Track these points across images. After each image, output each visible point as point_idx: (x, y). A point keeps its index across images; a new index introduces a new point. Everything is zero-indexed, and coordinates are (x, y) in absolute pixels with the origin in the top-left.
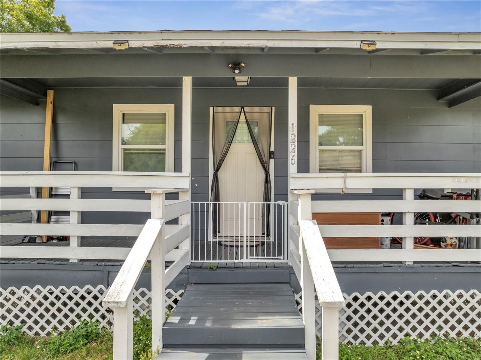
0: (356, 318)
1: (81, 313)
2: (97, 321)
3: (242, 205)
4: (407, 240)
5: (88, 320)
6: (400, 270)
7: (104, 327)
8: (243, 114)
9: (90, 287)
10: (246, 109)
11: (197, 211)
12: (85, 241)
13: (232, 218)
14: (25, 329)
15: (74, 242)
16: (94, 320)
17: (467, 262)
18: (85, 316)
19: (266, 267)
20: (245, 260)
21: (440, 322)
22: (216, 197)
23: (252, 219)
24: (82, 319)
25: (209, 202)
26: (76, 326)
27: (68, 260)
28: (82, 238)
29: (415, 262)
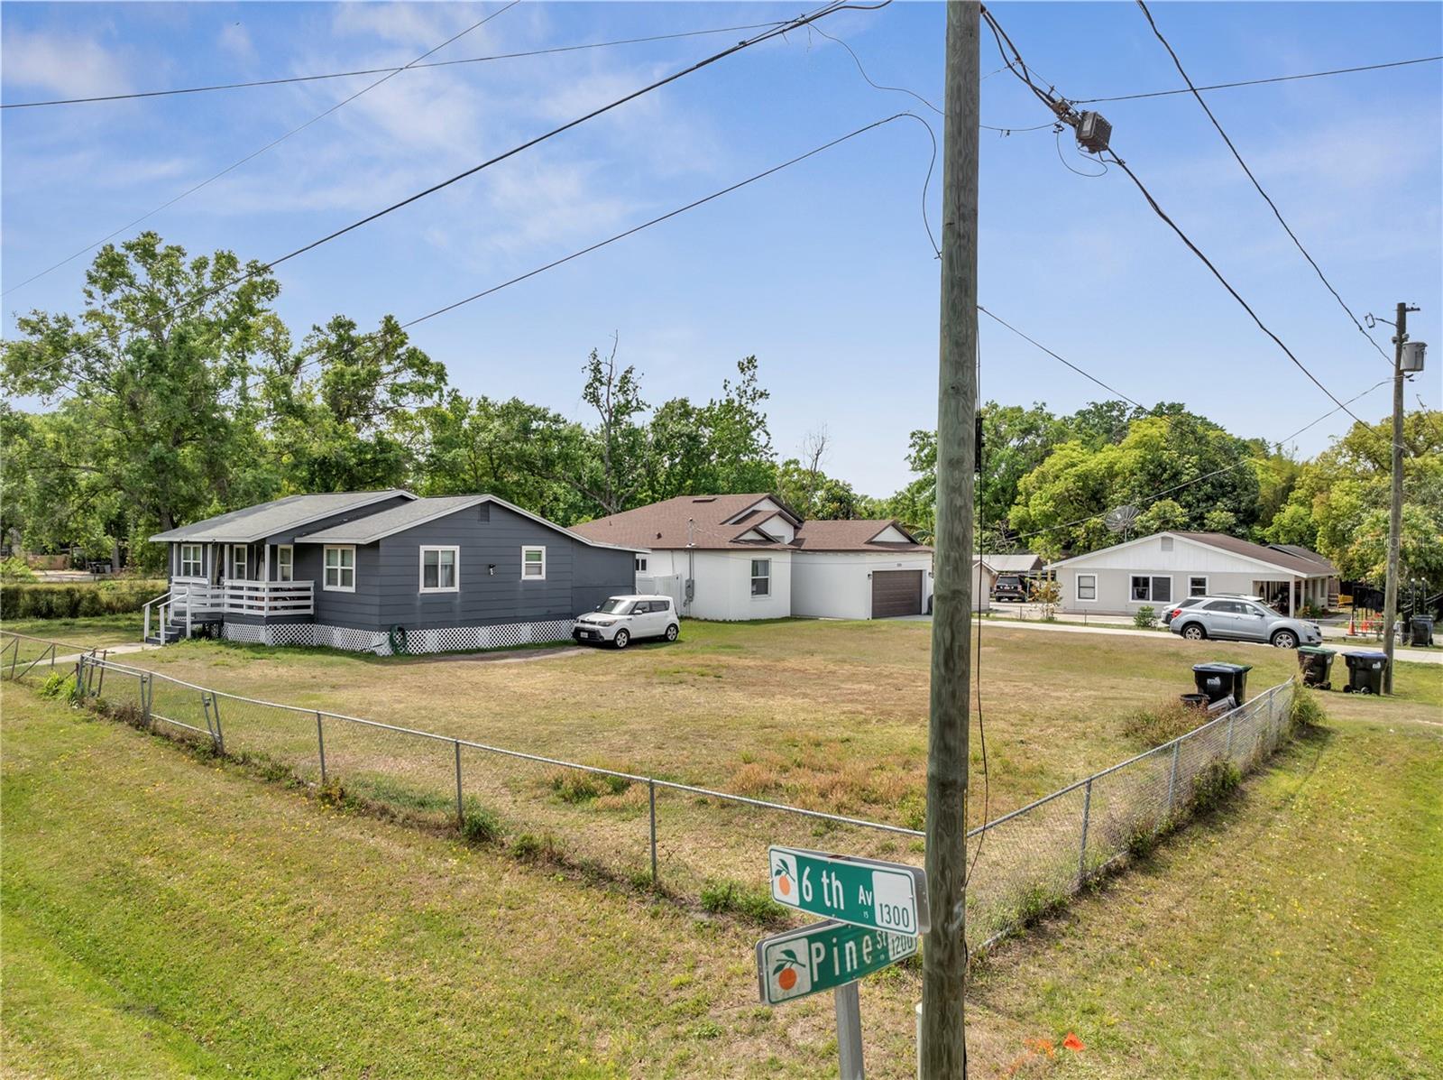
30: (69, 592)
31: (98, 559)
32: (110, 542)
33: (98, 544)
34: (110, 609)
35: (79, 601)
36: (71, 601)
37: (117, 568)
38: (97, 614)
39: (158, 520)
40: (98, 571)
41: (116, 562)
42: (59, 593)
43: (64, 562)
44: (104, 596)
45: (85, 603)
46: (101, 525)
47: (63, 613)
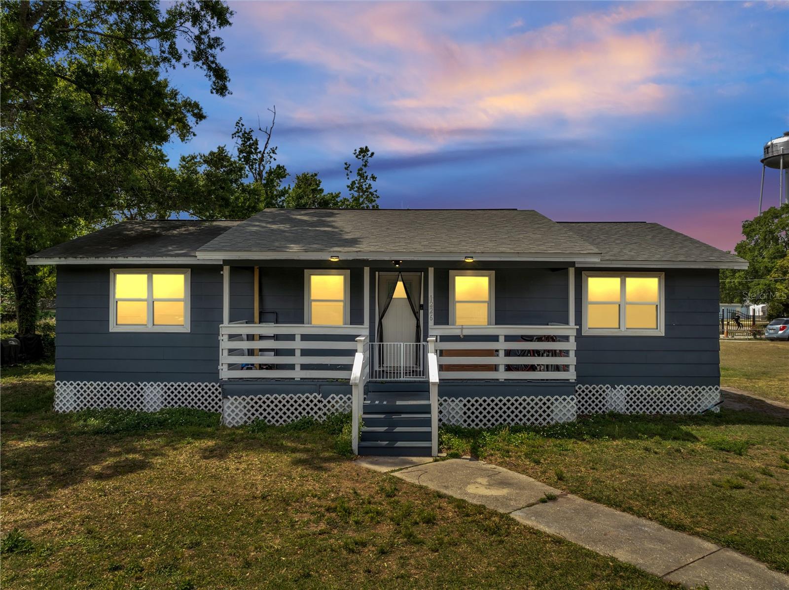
0: (469, 413)
1: (302, 411)
2: (312, 416)
3: (400, 345)
4: (500, 366)
5: (306, 415)
6: (495, 384)
7: (316, 419)
8: (400, 277)
9: (308, 394)
10: (402, 273)
11: (372, 348)
12: (304, 367)
13: (394, 353)
14: (266, 421)
15: (298, 368)
16: (310, 415)
17: (538, 380)
18: (304, 413)
19: (415, 382)
20: (402, 379)
21: (521, 416)
22: (381, 340)
23: (406, 354)
24: (303, 415)
25: (376, 343)
26: (298, 419)
27: (294, 379)
28: (302, 365)
29: (505, 380)
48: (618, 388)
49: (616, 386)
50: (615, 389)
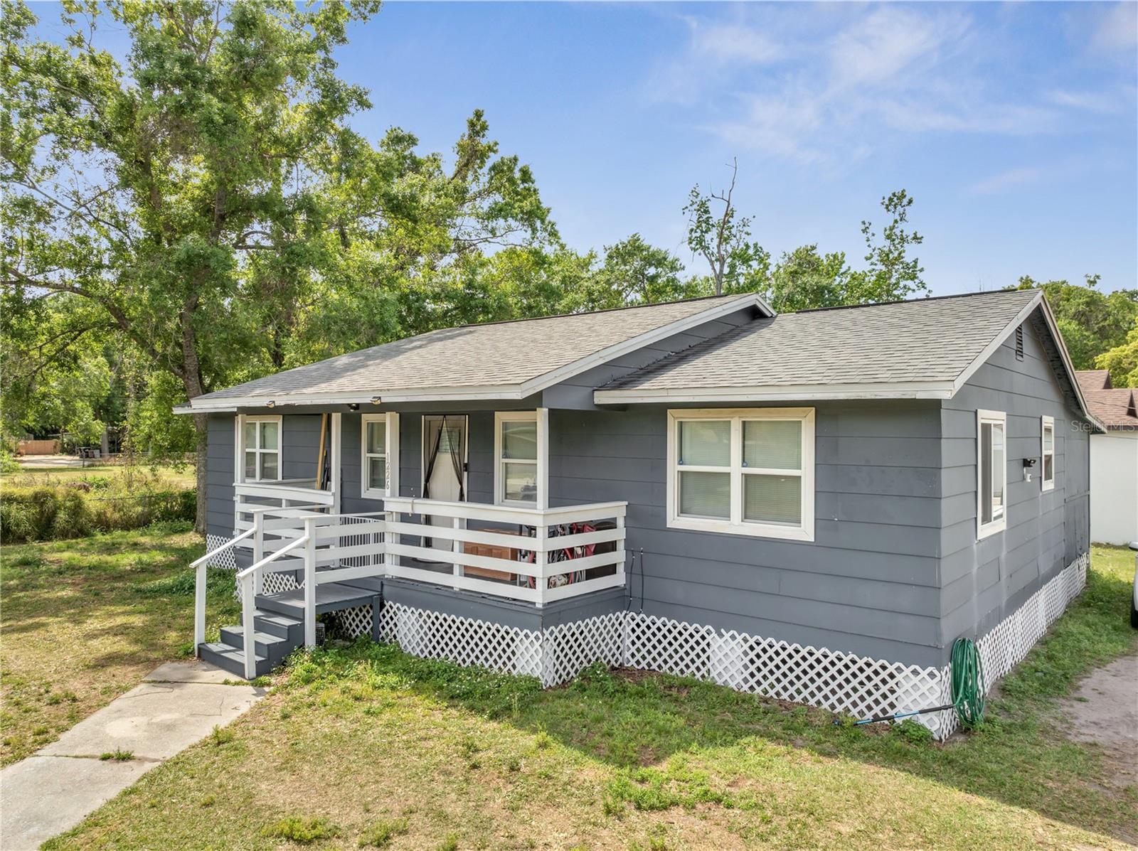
10: (448, 417)
30: (39, 499)
31: (87, 444)
32: (99, 427)
33: (86, 429)
34: (104, 524)
35: (54, 514)
36: (42, 513)
37: (106, 454)
38: (82, 533)
39: (181, 382)
40: (87, 456)
41: (106, 447)
42: (20, 501)
43: (55, 447)
44: (93, 503)
45: (62, 516)
46: (90, 410)
47: (28, 533)
48: (727, 636)
49: (723, 631)
50: (721, 635)
